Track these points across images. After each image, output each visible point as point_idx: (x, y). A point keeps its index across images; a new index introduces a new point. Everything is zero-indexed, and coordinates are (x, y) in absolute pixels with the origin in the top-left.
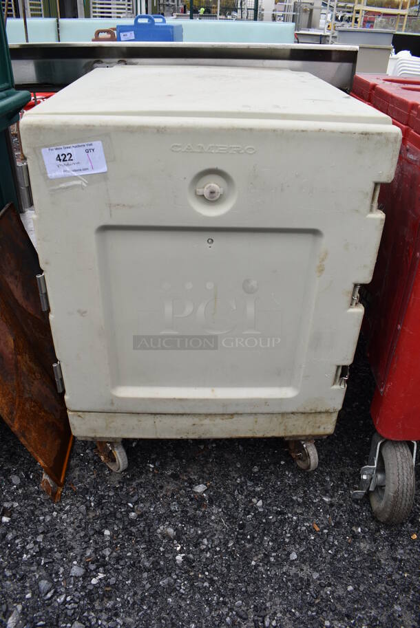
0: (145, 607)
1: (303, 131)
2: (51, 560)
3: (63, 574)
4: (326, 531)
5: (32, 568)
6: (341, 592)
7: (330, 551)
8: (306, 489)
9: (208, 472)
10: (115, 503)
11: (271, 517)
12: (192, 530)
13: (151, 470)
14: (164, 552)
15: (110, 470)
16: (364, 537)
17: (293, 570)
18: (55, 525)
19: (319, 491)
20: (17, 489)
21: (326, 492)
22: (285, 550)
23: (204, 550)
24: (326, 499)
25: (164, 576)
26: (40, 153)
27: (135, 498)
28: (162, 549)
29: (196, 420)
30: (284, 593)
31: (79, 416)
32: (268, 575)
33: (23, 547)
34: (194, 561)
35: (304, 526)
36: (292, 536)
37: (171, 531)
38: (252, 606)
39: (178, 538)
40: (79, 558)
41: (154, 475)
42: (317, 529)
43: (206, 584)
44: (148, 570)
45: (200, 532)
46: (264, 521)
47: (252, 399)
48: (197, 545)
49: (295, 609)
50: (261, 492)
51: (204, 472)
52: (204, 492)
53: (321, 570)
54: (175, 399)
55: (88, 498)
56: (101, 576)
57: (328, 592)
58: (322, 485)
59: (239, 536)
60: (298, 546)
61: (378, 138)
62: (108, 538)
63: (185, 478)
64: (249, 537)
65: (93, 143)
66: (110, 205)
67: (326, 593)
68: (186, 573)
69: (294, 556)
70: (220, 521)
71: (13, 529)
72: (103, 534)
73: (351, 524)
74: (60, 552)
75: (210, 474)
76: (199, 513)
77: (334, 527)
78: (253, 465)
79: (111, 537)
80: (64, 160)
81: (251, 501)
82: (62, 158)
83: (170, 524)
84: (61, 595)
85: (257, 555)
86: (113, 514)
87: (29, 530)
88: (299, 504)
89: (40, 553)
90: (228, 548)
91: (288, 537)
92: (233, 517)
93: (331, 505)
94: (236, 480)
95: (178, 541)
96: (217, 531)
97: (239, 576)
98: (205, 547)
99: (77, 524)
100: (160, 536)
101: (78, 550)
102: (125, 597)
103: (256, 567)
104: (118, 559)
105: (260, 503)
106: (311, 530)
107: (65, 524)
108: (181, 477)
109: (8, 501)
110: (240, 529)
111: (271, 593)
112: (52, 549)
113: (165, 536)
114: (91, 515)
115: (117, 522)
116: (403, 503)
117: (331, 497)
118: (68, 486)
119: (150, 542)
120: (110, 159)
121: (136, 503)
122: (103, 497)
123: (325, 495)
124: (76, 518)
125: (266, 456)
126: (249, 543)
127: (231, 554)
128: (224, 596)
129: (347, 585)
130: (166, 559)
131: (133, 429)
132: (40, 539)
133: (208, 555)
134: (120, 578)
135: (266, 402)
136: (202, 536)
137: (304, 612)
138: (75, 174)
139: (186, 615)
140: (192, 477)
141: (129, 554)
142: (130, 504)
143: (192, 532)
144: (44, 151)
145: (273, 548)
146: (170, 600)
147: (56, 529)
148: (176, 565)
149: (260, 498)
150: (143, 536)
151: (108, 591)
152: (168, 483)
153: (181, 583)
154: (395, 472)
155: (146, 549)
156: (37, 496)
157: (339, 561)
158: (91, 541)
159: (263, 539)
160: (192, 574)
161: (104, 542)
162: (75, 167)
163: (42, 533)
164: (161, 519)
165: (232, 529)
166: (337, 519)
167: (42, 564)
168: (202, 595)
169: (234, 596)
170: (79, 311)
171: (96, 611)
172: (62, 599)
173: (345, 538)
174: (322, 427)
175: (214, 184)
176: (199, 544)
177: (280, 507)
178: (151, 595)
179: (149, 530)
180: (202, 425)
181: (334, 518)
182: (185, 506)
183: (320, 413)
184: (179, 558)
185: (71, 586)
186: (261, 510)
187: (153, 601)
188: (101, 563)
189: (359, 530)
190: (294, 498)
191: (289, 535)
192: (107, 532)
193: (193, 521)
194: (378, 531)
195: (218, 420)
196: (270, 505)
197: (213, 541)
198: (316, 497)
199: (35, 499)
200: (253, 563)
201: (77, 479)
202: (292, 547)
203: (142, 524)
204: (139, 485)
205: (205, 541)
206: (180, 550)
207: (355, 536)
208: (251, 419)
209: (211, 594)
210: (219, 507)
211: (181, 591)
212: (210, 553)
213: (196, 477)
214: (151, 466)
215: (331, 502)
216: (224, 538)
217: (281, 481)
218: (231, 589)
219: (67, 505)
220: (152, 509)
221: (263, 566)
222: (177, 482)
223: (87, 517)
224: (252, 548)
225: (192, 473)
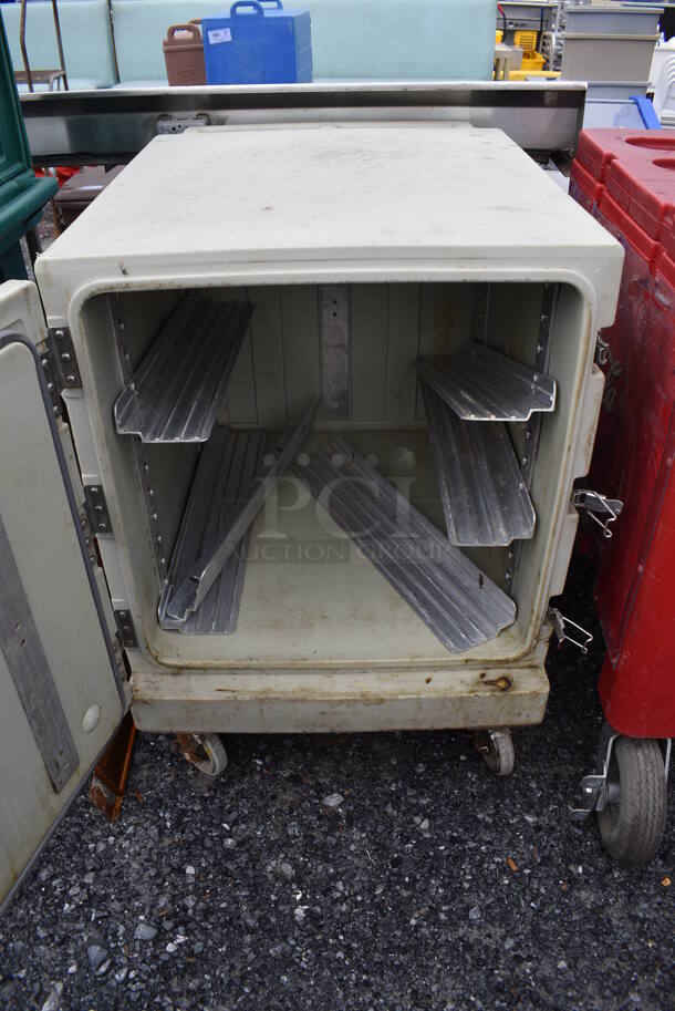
0: (246, 990)
2: (106, 914)
3: (124, 935)
4: (527, 871)
5: (78, 926)
6: (547, 971)
7: (532, 904)
8: (498, 801)
9: (346, 772)
10: (203, 823)
11: (442, 848)
12: (320, 868)
13: (258, 769)
14: (276, 902)
15: (194, 768)
16: (587, 881)
17: (474, 935)
18: (112, 857)
19: (518, 806)
21: (528, 808)
22: (461, 901)
23: (337, 900)
24: (530, 819)
25: (277, 940)
27: (234, 815)
28: (273, 897)
29: (324, 707)
30: (459, 970)
32: (435, 941)
33: (65, 893)
34: (322, 917)
35: (494, 862)
36: (475, 878)
37: (288, 869)
38: (409, 991)
39: (298, 880)
40: (147, 911)
41: (263, 778)
42: (514, 868)
43: (340, 955)
44: (251, 931)
45: (332, 871)
46: (431, 853)
48: (326, 892)
49: (475, 996)
50: (428, 805)
51: (340, 773)
52: (340, 806)
53: (518, 935)
55: (162, 815)
56: (181, 939)
57: (528, 971)
58: (525, 796)
59: (392, 878)
60: (482, 896)
62: (191, 880)
63: (312, 783)
64: (407, 879)
67: (524, 972)
68: (309, 936)
69: (475, 912)
70: (363, 853)
71: (48, 862)
72: (184, 871)
73: (568, 860)
74: (120, 900)
75: (348, 776)
76: (332, 840)
77: (540, 864)
78: (417, 762)
79: (197, 877)
81: (412, 822)
83: (286, 857)
84: (121, 968)
85: (419, 909)
86: (199, 841)
87: (73, 865)
88: (487, 826)
89: (89, 902)
90: (375, 896)
91: (468, 881)
92: (384, 847)
93: (538, 828)
94: (390, 785)
95: (298, 884)
96: (357, 868)
97: (391, 943)
98: (339, 895)
99: (145, 855)
100: (270, 876)
101: (146, 899)
102: (217, 973)
103: (417, 927)
104: (207, 913)
105: (425, 824)
106: (504, 870)
107: (127, 856)
108: (304, 780)
110: (394, 867)
111: (439, 970)
112: (107, 896)
113: (278, 876)
114: (167, 842)
115: (205, 853)
116: (647, 836)
117: (538, 815)
118: (131, 794)
119: (255, 887)
121: (235, 823)
122: (184, 812)
123: (528, 813)
124: (144, 847)
125: (438, 746)
126: (407, 889)
127: (380, 907)
128: (366, 972)
129: (556, 959)
130: (279, 914)
131: (229, 720)
132: (89, 879)
133: (344, 908)
134: (210, 943)
136: (334, 878)
137: (488, 1001)
139: (310, 1002)
140: (321, 781)
141: (223, 905)
142: (225, 825)
143: (319, 871)
145: (444, 897)
146: (285, 978)
147: (114, 864)
148: (295, 923)
149: (426, 816)
150: (246, 876)
151: (191, 963)
152: (285, 790)
153: (301, 953)
154: (635, 787)
155: (250, 898)
156: (85, 810)
157: (546, 920)
158: (167, 884)
159: (429, 883)
160: (319, 937)
161: (185, 885)
163: (92, 870)
164: (272, 849)
165: (381, 866)
166: (546, 852)
167: (93, 919)
168: (334, 972)
169: (382, 974)
171: (173, 995)
172: (123, 975)
173: (557, 883)
174: (524, 714)
176: (330, 890)
177: (457, 831)
178: (257, 971)
179: (254, 868)
180: (334, 713)
181: (541, 849)
182: (309, 827)
184: (300, 912)
185: (136, 955)
186: (427, 835)
187: (259, 979)
188: (181, 920)
189: (580, 870)
190: (480, 816)
191: (470, 877)
192: (190, 870)
193: (323, 853)
194: (609, 871)
195: (360, 707)
196: (441, 827)
197: (352, 886)
198: (514, 815)
199: (81, 815)
200: (413, 922)
201: (144, 783)
202: (473, 898)
203: (244, 858)
204: (241, 794)
205: (340, 886)
206: (301, 900)
207: (573, 881)
208: (412, 704)
209: (348, 970)
210: (362, 830)
211: (302, 964)
212: (347, 904)
213: (327, 781)
214: (259, 762)
215: (537, 823)
216: (370, 881)
217: (460, 789)
218: (377, 963)
219: (130, 825)
220: (259, 833)
221: (428, 926)
222: (298, 789)
223: (161, 845)
224: (411, 897)
225: (322, 774)
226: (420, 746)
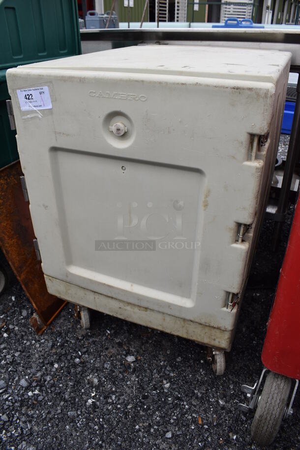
0: (49, 425)
2: (15, 370)
3: (17, 380)
4: (206, 427)
5: (2, 371)
7: (200, 444)
8: (209, 388)
9: (144, 349)
10: (72, 348)
11: (170, 399)
12: (109, 386)
13: (107, 334)
14: (83, 393)
16: (235, 444)
18: (30, 349)
19: (219, 394)
20: (22, 319)
21: (224, 396)
22: (166, 428)
23: (109, 403)
24: (221, 402)
25: (74, 409)
26: (16, 93)
28: (83, 391)
29: (121, 305)
31: (50, 279)
32: (143, 440)
33: (5, 356)
34: (98, 408)
35: (191, 415)
36: (177, 419)
37: (96, 381)
39: (97, 388)
40: (31, 376)
41: (106, 339)
42: (200, 422)
43: (96, 427)
44: (65, 401)
45: (114, 389)
46: (163, 399)
47: (158, 300)
48: (106, 397)
50: (173, 377)
51: (141, 348)
52: (133, 362)
54: (105, 284)
55: (58, 339)
56: (36, 392)
58: (224, 390)
59: (138, 404)
60: (177, 429)
62: (54, 370)
63: (126, 348)
64: (145, 407)
65: (43, 87)
66: (55, 133)
68: (88, 413)
69: (169, 435)
70: (132, 387)
71: (6, 342)
72: (53, 366)
73: (231, 430)
74: (23, 367)
75: (144, 351)
76: (121, 376)
77: (215, 426)
78: (179, 356)
79: (57, 369)
80: (29, 99)
81: (162, 382)
82: (27, 97)
83: (98, 376)
84: (7, 394)
85: (143, 423)
86: (66, 355)
87: (14, 347)
88: (197, 398)
89: (11, 363)
90: (127, 408)
91: (174, 419)
92: (143, 388)
93: (223, 408)
94: (161, 362)
96: (126, 393)
97: (122, 432)
98: (111, 401)
99: (42, 353)
100: (86, 381)
101: (33, 370)
102: (42, 412)
103: (138, 431)
104: (53, 385)
105: (167, 385)
106: (194, 421)
107: (36, 351)
108: (124, 346)
109: (13, 325)
110: (142, 399)
112: (20, 363)
113: (90, 383)
114: (54, 351)
115: (66, 361)
117: (226, 402)
118: (51, 327)
119: (78, 383)
120: (54, 100)
121: (84, 353)
122: (67, 341)
123: (222, 399)
124: (44, 350)
125: (193, 352)
126: (143, 411)
127: (126, 414)
128: (103, 441)
130: (81, 398)
132: (17, 354)
133: (110, 408)
134: (46, 398)
136: (113, 393)
138: (35, 109)
139: (72, 442)
140: (131, 349)
141: (61, 385)
142: (80, 353)
143: (108, 387)
144: (18, 91)
145: (158, 422)
146: (68, 427)
147: (29, 352)
148: (85, 405)
149: (170, 382)
150: (76, 377)
151: (36, 404)
152: (113, 347)
153: (80, 419)
155: (73, 386)
156: (30, 327)
158: (44, 368)
159: (155, 413)
160: (92, 416)
161: (51, 371)
162: (35, 104)
163: (20, 351)
164: (95, 370)
165: (137, 396)
166: (221, 422)
167: (9, 370)
168: (90, 433)
170: (44, 205)
171: (21, 413)
172: (6, 397)
173: (218, 439)
174: (217, 340)
175: (119, 123)
176: (109, 397)
177: (181, 395)
178: (58, 418)
179: (81, 375)
180: (126, 310)
181: (219, 417)
182: (115, 367)
184: (90, 401)
185: (16, 391)
186: (166, 391)
187: (57, 423)
188: (41, 384)
189: (235, 437)
190: (196, 392)
191: (175, 418)
192: (56, 366)
193: (114, 380)
195: (136, 310)
196: (174, 389)
197: (119, 399)
198: (214, 397)
199: (28, 328)
200: (137, 427)
201: (59, 325)
202: (172, 428)
203: (79, 369)
204: (94, 342)
205: (114, 397)
206: (93, 396)
207: (228, 441)
208: (160, 316)
209: (96, 435)
210: (138, 377)
211: (78, 424)
212: (112, 406)
213: (133, 350)
214: (108, 332)
215: (224, 405)
216: (128, 400)
217: (193, 375)
218: (111, 439)
219: (44, 339)
220: (92, 361)
221: (143, 432)
222: (119, 349)
223: (51, 351)
224: (143, 416)
225: (133, 346)
226: (184, 349)
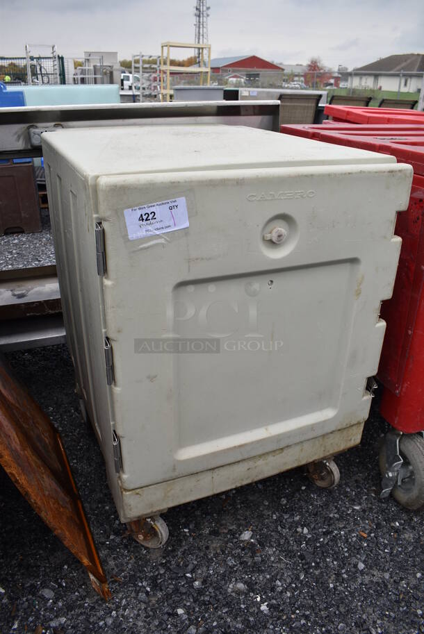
1: (349, 173)
4: (372, 535)
6: (414, 582)
7: (386, 551)
8: (335, 504)
9: (242, 518)
10: (172, 579)
11: (322, 540)
12: (261, 577)
13: (188, 534)
14: (247, 608)
15: (146, 548)
16: (404, 528)
17: (367, 579)
18: (121, 625)
19: (347, 503)
20: (54, 603)
21: (353, 501)
22: (350, 564)
23: (282, 592)
24: (357, 508)
25: (261, 630)
26: (123, 215)
27: (190, 567)
28: (243, 606)
29: (251, 464)
30: (371, 601)
31: (137, 494)
32: (349, 592)
34: (279, 605)
35: (353, 537)
36: (349, 549)
37: (241, 586)
38: (353, 624)
39: (252, 590)
41: (194, 539)
42: (365, 535)
43: (303, 622)
45: (268, 576)
46: (318, 545)
47: (301, 428)
48: (273, 589)
49: (388, 611)
50: (300, 520)
51: (239, 520)
52: (251, 538)
53: (388, 570)
54: (235, 447)
55: (140, 584)
57: (405, 586)
58: (347, 497)
59: (305, 567)
60: (359, 556)
61: (400, 174)
62: (185, 617)
63: (226, 531)
64: (313, 564)
65: (177, 199)
66: (189, 261)
67: (404, 587)
68: (278, 619)
69: (361, 566)
70: (280, 559)
72: (177, 615)
73: (388, 520)
75: (245, 519)
76: (258, 559)
77: (376, 529)
78: (279, 499)
79: (188, 613)
80: (146, 220)
81: (296, 532)
82: (145, 217)
83: (236, 580)
85: (330, 577)
86: (176, 590)
88: (338, 520)
90: (302, 581)
91: (346, 552)
92: (290, 551)
93: (364, 511)
94: (272, 517)
95: (253, 592)
96: (282, 569)
97: (327, 602)
98: (281, 588)
99: (143, 615)
100: (234, 594)
103: (335, 588)
105: (306, 531)
106: (361, 539)
107: (131, 620)
108: (220, 531)
109: (51, 620)
110: (302, 560)
111: (361, 606)
113: (239, 592)
114: (154, 600)
115: (184, 597)
117: (360, 504)
118: (110, 580)
119: (228, 604)
120: (192, 213)
121: (193, 571)
122: (155, 578)
123: (354, 505)
124: (139, 610)
125: (286, 486)
126: (317, 570)
127: (308, 585)
128: (324, 626)
129: (415, 574)
130: (252, 614)
131: (191, 491)
133: (289, 594)
135: (312, 427)
136: (273, 579)
137: (396, 610)
138: (157, 232)
140: (231, 528)
141: (215, 624)
142: (188, 575)
143: (261, 579)
144: (127, 212)
145: (339, 566)
147: (125, 629)
148: (265, 615)
149: (303, 526)
150: (218, 601)
152: (212, 540)
153: (280, 631)
155: (229, 612)
156: (82, 602)
157: (397, 555)
158: (169, 626)
159: (326, 561)
160: (285, 617)
161: (182, 622)
162: (158, 225)
164: (226, 577)
165: (295, 563)
166: (376, 521)
169: (333, 622)
170: (148, 377)
173: (390, 535)
174: (353, 439)
175: (281, 228)
176: (274, 587)
177: (325, 528)
179: (220, 593)
180: (256, 467)
181: (373, 521)
182: (240, 557)
183: (352, 426)
184: (264, 607)
186: (309, 536)
189: (397, 524)
190: (331, 515)
191: (346, 549)
192: (180, 611)
193: (257, 568)
194: (411, 519)
195: (270, 458)
196: (314, 529)
197: (285, 580)
198: (348, 508)
199: (81, 606)
200: (331, 586)
201: (116, 570)
202: (354, 560)
203: (211, 590)
204: (185, 553)
205: (278, 583)
206: (261, 600)
207: (397, 531)
208: (298, 448)
209: (312, 628)
210: (271, 546)
212: (289, 591)
213: (234, 527)
215: (361, 508)
216: (293, 574)
217: (312, 504)
218: (326, 617)
219: (121, 599)
220: (211, 572)
221: (341, 585)
222: (220, 538)
223: (151, 604)
224: (322, 573)
225: (228, 524)
226: (276, 489)
